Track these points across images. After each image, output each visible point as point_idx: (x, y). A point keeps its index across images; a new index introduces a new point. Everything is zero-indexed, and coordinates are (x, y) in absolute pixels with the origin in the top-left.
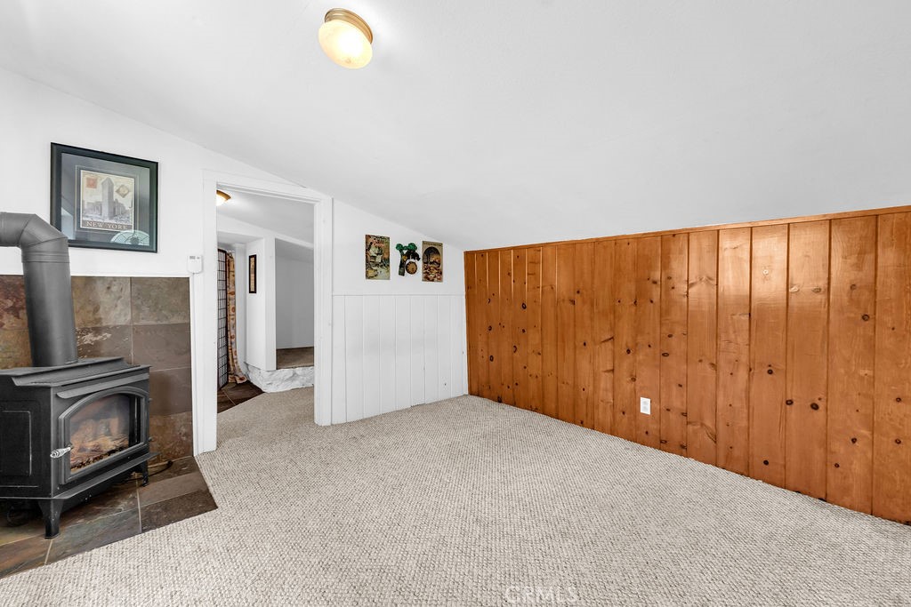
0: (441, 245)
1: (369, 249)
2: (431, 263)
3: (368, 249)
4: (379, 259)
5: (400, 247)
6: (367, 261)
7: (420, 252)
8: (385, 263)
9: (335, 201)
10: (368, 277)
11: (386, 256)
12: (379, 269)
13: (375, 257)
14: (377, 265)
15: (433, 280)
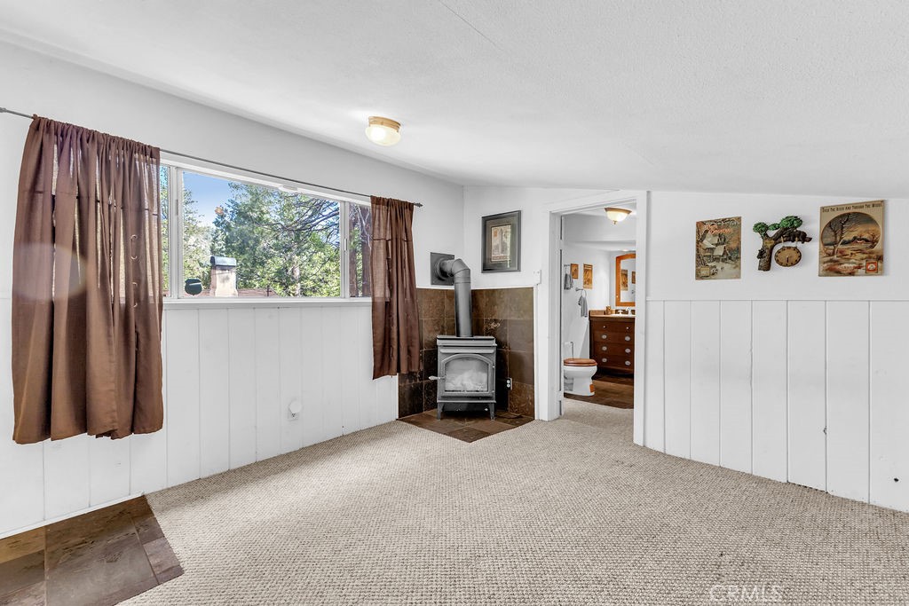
0: (880, 204)
1: (702, 240)
2: (845, 243)
3: (700, 240)
4: (719, 251)
5: (761, 228)
6: (698, 256)
7: (813, 227)
8: (733, 255)
9: (654, 194)
10: (699, 276)
11: (733, 245)
12: (719, 265)
13: (712, 249)
14: (716, 259)
15: (851, 274)
